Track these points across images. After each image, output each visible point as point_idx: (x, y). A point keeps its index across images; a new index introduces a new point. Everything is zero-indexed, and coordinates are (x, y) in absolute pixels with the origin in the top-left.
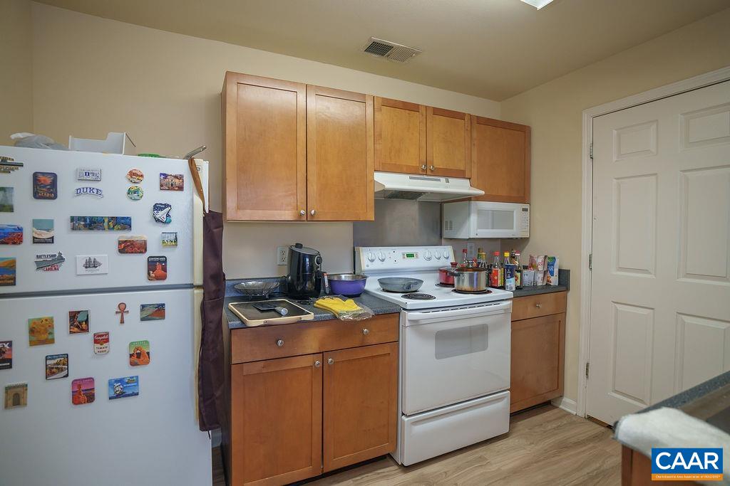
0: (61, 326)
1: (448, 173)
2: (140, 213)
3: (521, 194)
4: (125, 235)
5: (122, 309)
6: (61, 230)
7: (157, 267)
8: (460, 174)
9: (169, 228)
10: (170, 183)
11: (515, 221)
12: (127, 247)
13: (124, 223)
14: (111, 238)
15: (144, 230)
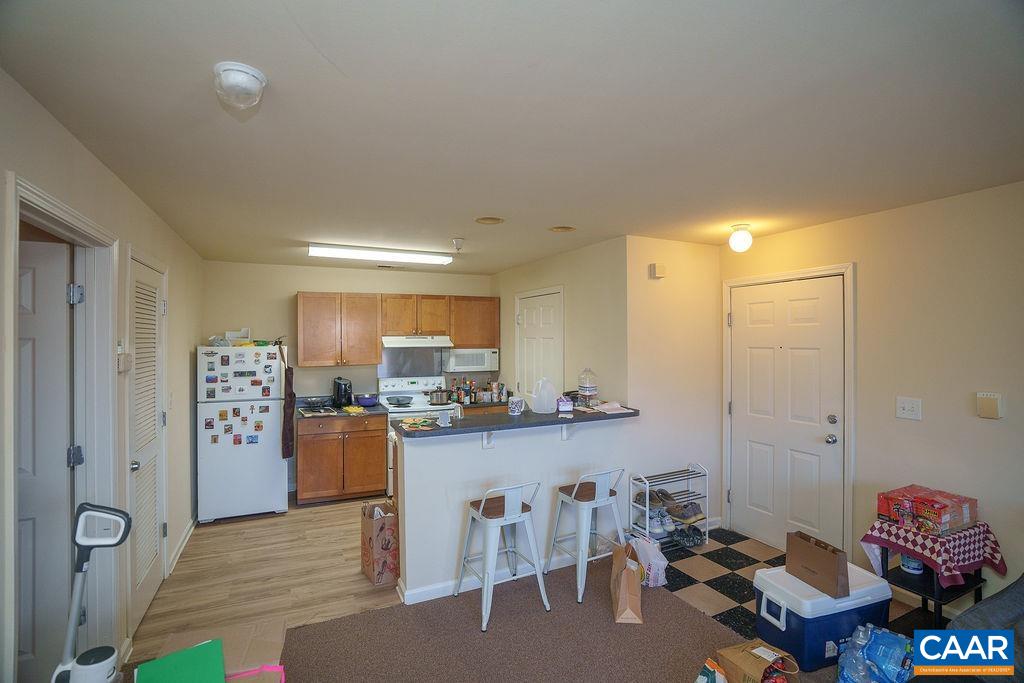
0: (230, 414)
1: (433, 333)
2: (259, 369)
3: (493, 341)
4: (253, 378)
5: (252, 408)
6: (230, 377)
7: (266, 391)
8: (442, 333)
9: (270, 375)
10: (271, 357)
11: (486, 360)
12: (255, 383)
13: (253, 374)
14: (249, 379)
15: (261, 376)
